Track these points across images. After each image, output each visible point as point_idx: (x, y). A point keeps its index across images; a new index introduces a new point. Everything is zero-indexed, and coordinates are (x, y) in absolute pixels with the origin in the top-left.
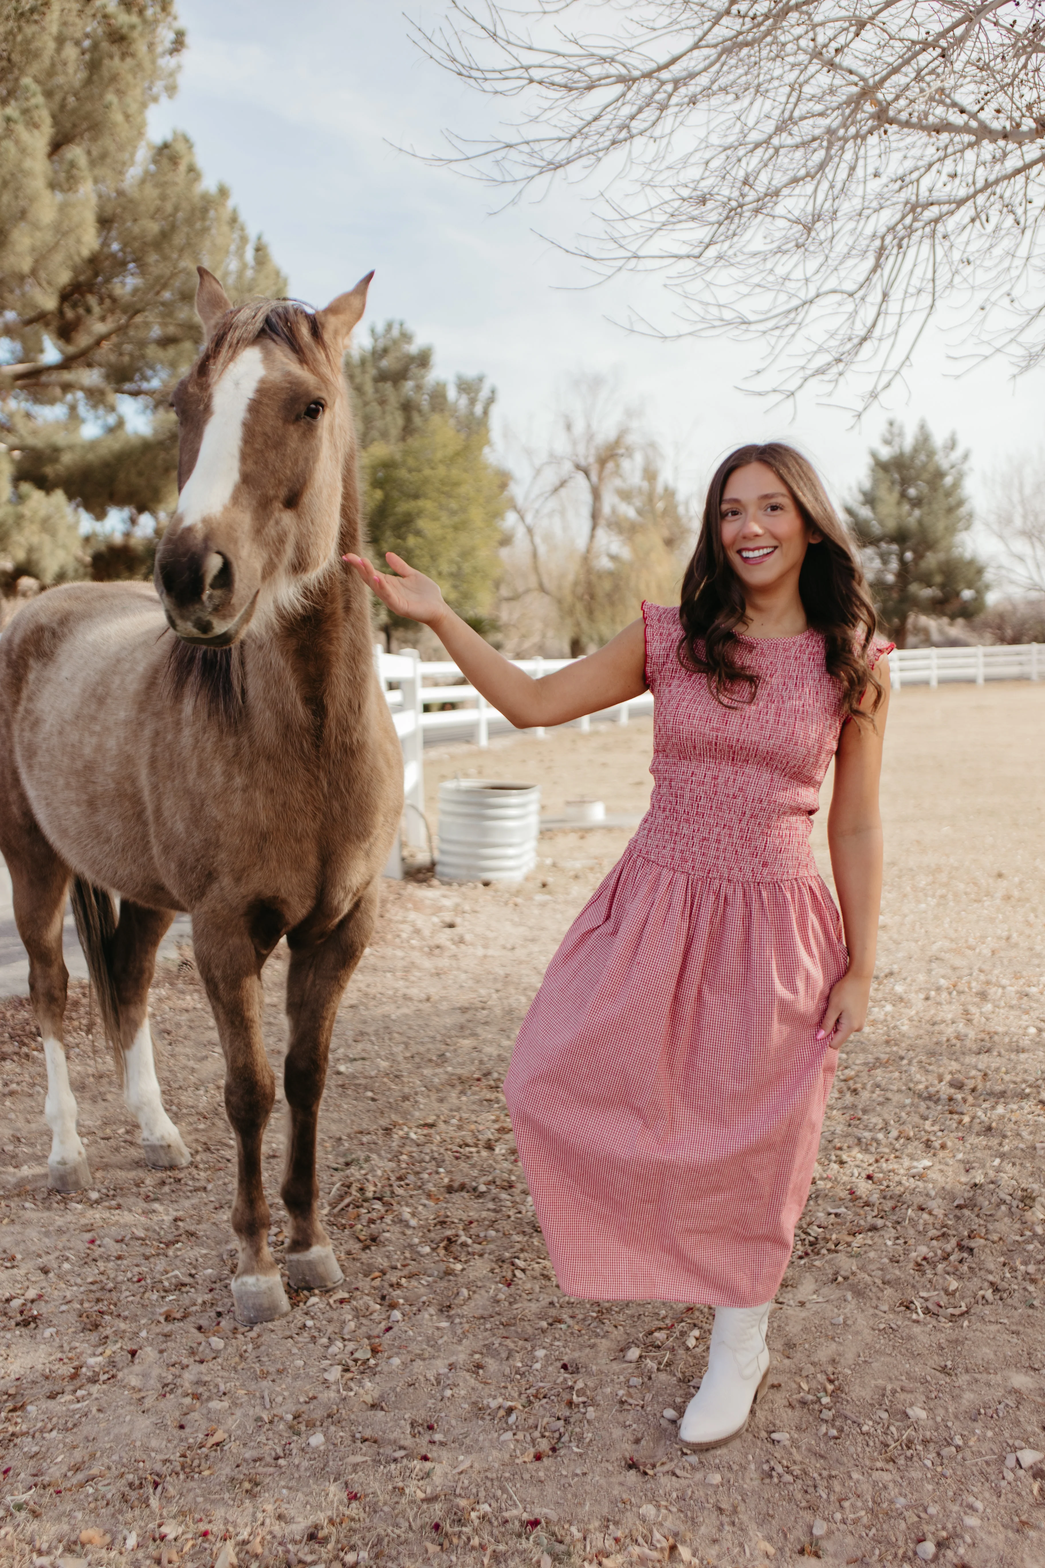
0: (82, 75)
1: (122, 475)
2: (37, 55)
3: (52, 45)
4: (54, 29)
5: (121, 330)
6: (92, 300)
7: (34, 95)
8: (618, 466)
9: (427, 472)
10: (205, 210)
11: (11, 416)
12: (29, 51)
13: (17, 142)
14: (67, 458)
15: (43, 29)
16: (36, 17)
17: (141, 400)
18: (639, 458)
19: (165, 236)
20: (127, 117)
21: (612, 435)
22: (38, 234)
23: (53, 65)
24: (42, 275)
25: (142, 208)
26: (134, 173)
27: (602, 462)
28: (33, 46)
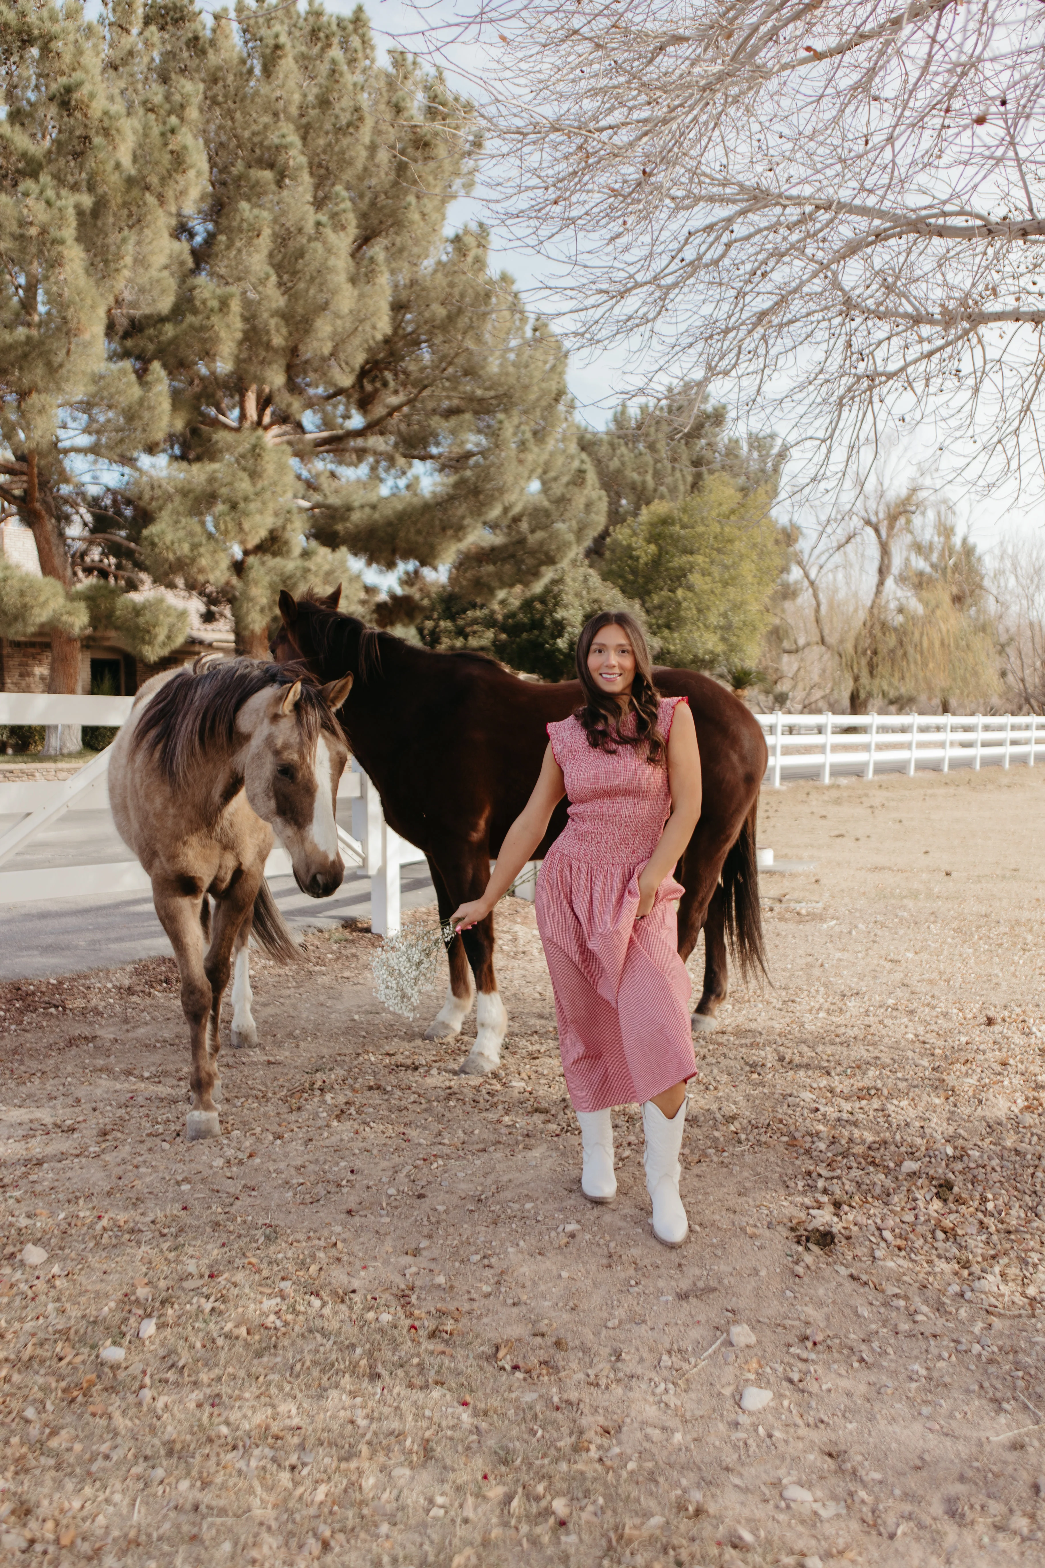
0: (392, 176)
1: (402, 534)
2: (350, 163)
3: (364, 153)
4: (367, 140)
5: (410, 402)
6: (388, 375)
7: (343, 200)
8: (908, 522)
9: (701, 529)
10: (488, 295)
11: (318, 475)
12: (344, 160)
13: (324, 243)
14: (356, 517)
15: (357, 140)
16: (351, 130)
17: (429, 463)
18: (931, 514)
19: (451, 318)
20: (423, 215)
21: (904, 492)
22: (339, 322)
23: (366, 169)
24: (342, 356)
25: (433, 294)
26: (427, 264)
27: (892, 519)
28: (347, 156)
